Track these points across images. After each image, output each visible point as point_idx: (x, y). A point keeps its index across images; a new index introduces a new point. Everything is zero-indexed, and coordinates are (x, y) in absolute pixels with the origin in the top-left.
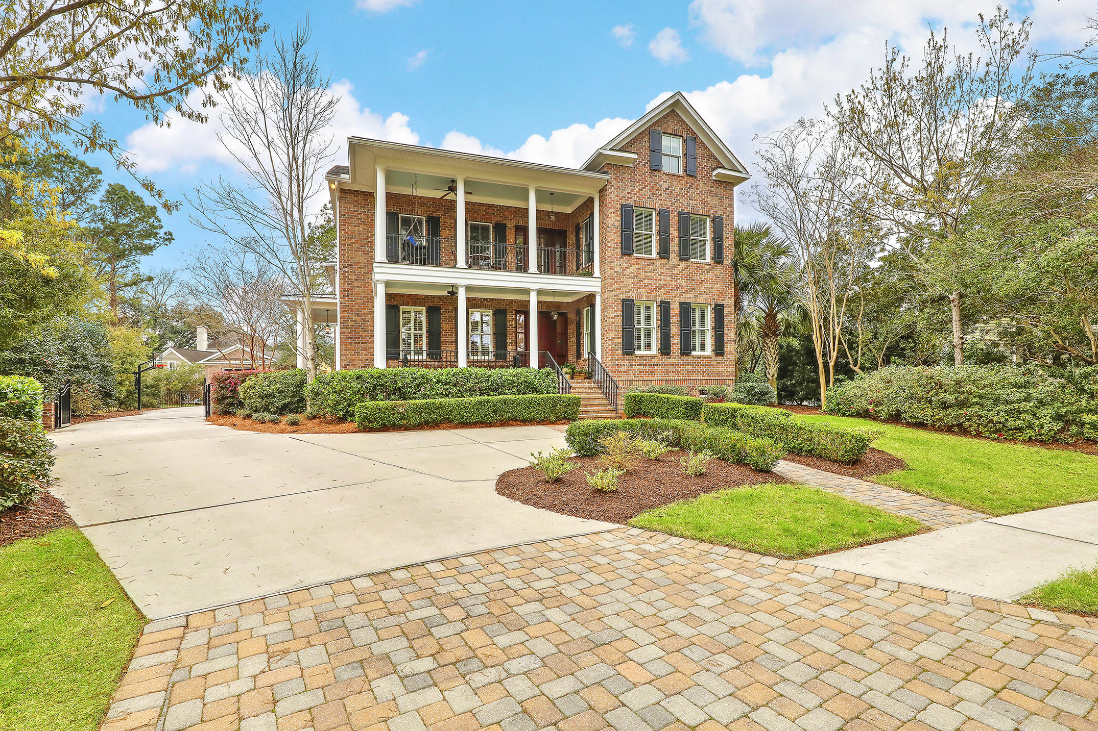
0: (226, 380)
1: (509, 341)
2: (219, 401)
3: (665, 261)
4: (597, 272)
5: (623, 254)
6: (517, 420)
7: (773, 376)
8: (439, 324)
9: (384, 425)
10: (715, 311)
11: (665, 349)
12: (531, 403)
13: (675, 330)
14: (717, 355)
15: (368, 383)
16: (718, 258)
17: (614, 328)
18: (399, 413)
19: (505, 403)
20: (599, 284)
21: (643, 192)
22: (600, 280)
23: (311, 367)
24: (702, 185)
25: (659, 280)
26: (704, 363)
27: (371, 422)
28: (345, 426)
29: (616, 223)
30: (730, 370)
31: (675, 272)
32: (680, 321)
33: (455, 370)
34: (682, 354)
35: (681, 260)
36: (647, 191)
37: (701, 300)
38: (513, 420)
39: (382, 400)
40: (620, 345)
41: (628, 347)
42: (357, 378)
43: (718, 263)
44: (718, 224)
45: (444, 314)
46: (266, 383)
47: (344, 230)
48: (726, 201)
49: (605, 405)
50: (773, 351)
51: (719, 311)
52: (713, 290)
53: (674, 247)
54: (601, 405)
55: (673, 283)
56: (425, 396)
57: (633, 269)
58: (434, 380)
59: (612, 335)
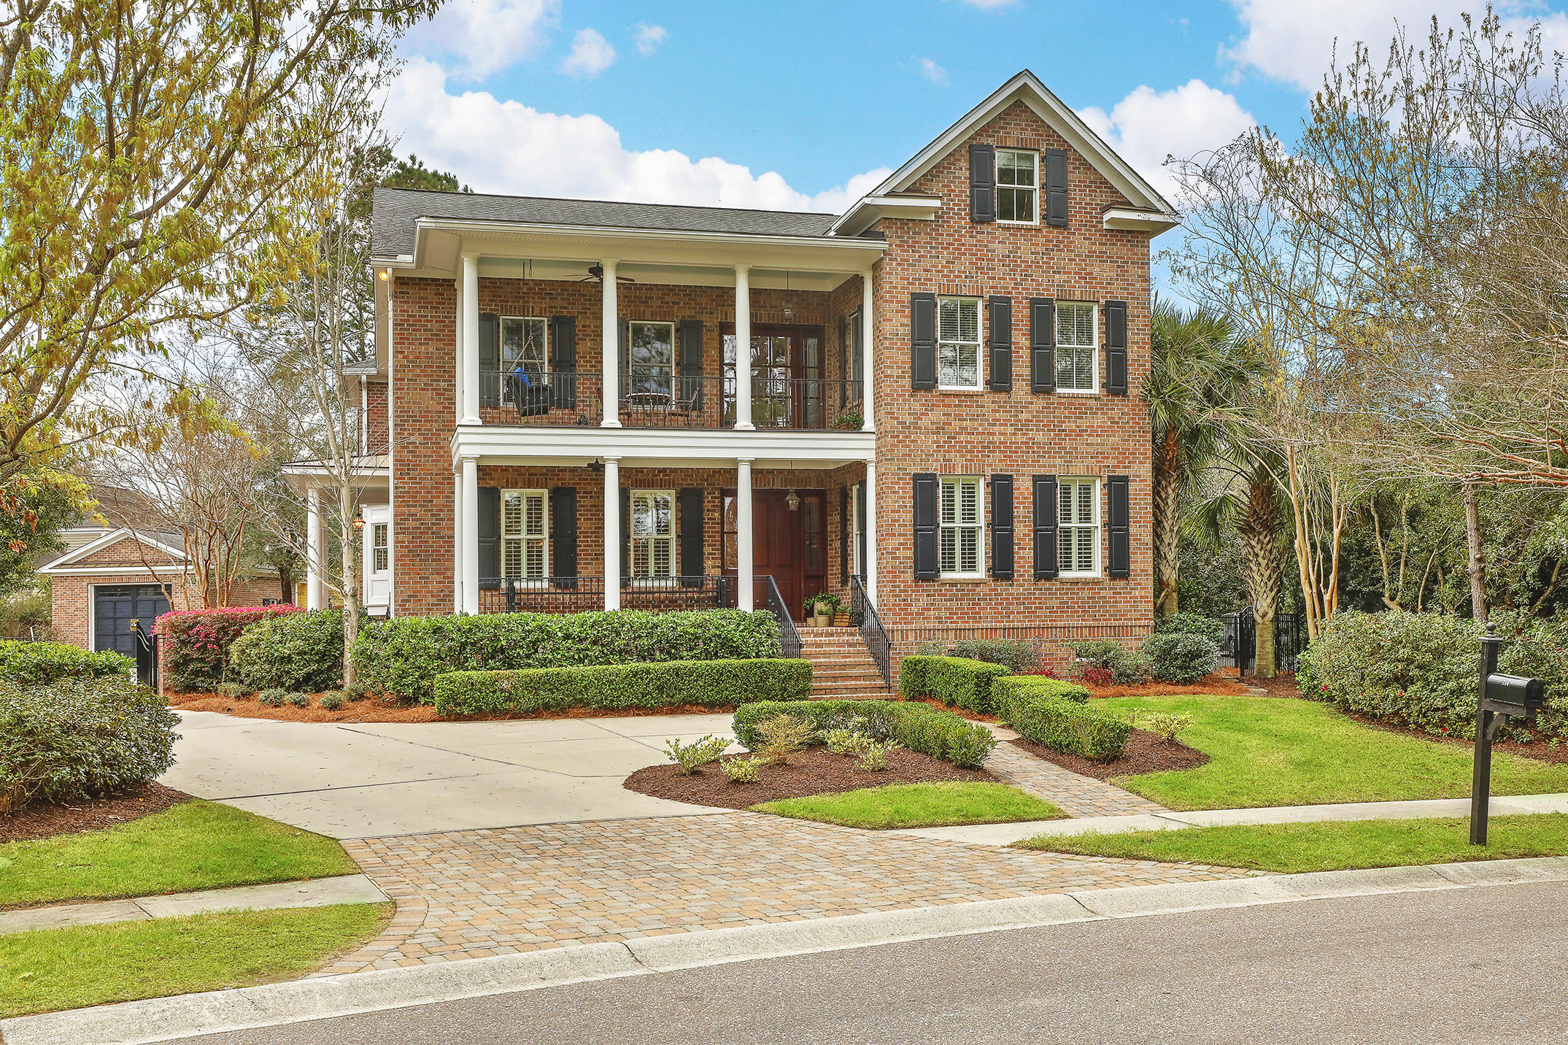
0: (191, 628)
1: (707, 550)
2: (177, 667)
3: (1003, 396)
4: (869, 425)
5: (916, 388)
6: (698, 704)
7: (1264, 616)
8: (573, 522)
9: (480, 709)
10: (1110, 490)
11: (1002, 567)
12: (722, 675)
13: (1023, 530)
14: (1113, 577)
15: (453, 640)
16: (1116, 383)
17: (897, 530)
18: (502, 691)
19: (677, 675)
20: (873, 444)
21: (956, 267)
22: (874, 437)
23: (351, 610)
24: (1081, 243)
25: (990, 434)
26: (1086, 593)
27: (459, 705)
28: (418, 711)
29: (901, 330)
30: (1142, 606)
31: (1023, 416)
32: (1035, 513)
33: (595, 615)
34: (1038, 577)
35: (1035, 392)
36: (964, 264)
37: (1079, 468)
38: (690, 703)
39: (475, 669)
40: (910, 563)
41: (926, 568)
42: (434, 632)
43: (1116, 394)
44: (1116, 316)
45: (583, 501)
46: (277, 637)
47: (402, 353)
48: (1134, 271)
49: (871, 677)
50: (1264, 562)
51: (1118, 490)
52: (1107, 449)
53: (1021, 367)
54: (864, 677)
55: (1020, 438)
56: (544, 664)
57: (936, 415)
58: (559, 634)
59: (892, 543)
